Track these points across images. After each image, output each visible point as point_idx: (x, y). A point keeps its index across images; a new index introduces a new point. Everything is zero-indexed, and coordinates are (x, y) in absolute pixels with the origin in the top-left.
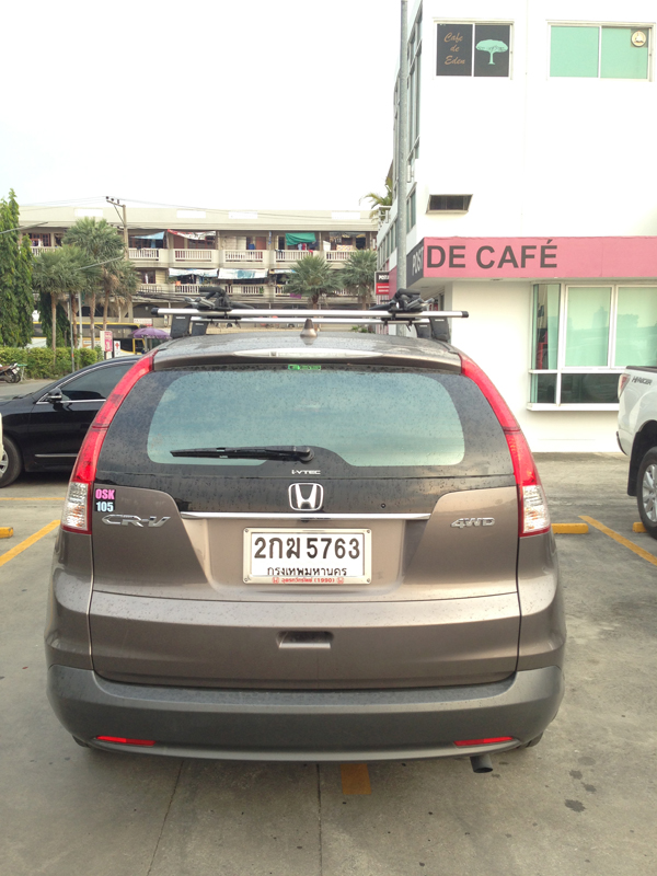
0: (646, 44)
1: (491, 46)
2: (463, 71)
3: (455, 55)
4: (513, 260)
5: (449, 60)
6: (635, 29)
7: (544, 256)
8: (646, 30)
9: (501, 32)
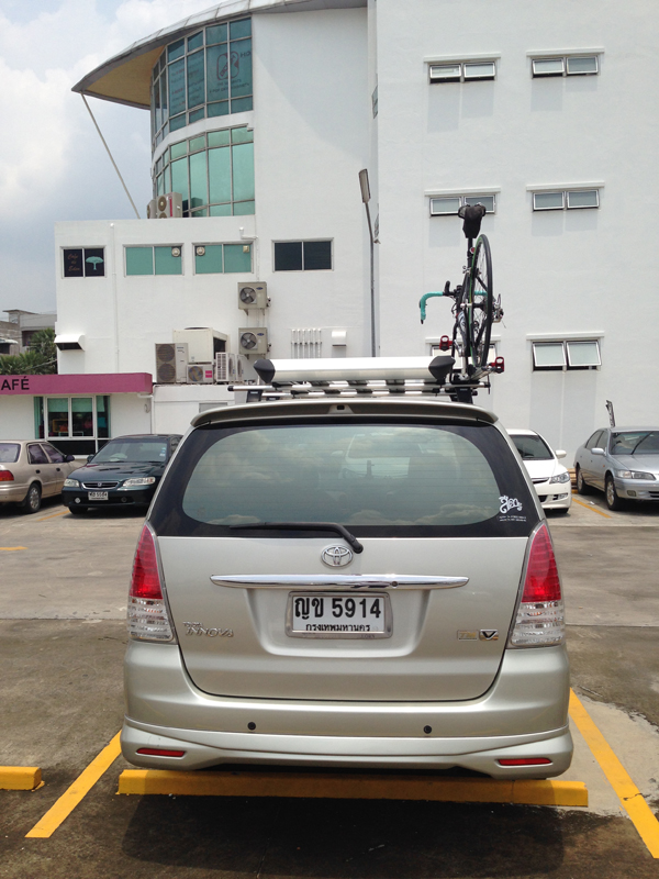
0: (180, 255)
1: (90, 260)
2: (79, 274)
3: (74, 266)
4: (8, 386)
5: (71, 268)
6: (173, 247)
7: (23, 384)
8: (180, 247)
9: (99, 252)
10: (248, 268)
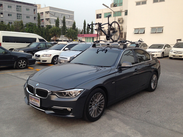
1: (100, 16)
5: (97, 17)
6: (111, 13)
9: (101, 14)
10: (121, 15)
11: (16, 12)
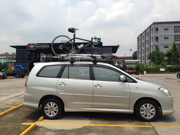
11: (174, 34)
